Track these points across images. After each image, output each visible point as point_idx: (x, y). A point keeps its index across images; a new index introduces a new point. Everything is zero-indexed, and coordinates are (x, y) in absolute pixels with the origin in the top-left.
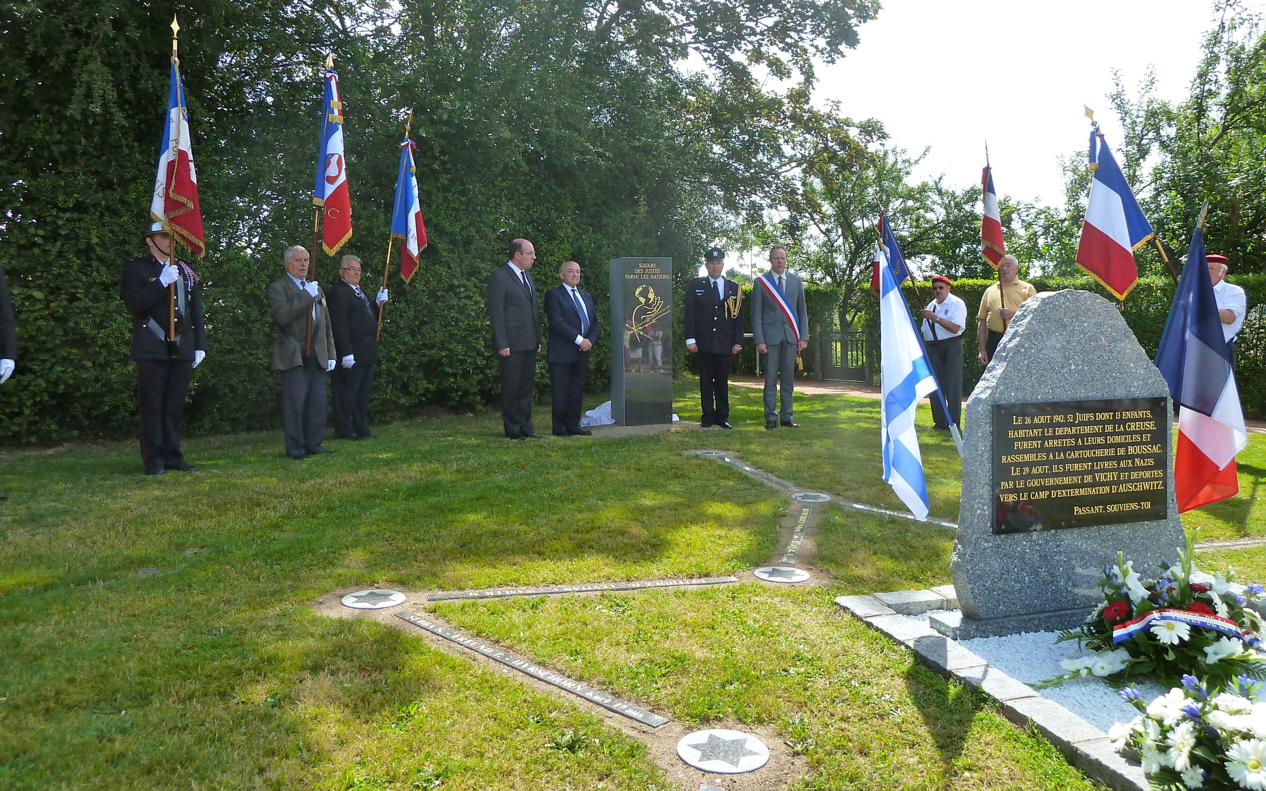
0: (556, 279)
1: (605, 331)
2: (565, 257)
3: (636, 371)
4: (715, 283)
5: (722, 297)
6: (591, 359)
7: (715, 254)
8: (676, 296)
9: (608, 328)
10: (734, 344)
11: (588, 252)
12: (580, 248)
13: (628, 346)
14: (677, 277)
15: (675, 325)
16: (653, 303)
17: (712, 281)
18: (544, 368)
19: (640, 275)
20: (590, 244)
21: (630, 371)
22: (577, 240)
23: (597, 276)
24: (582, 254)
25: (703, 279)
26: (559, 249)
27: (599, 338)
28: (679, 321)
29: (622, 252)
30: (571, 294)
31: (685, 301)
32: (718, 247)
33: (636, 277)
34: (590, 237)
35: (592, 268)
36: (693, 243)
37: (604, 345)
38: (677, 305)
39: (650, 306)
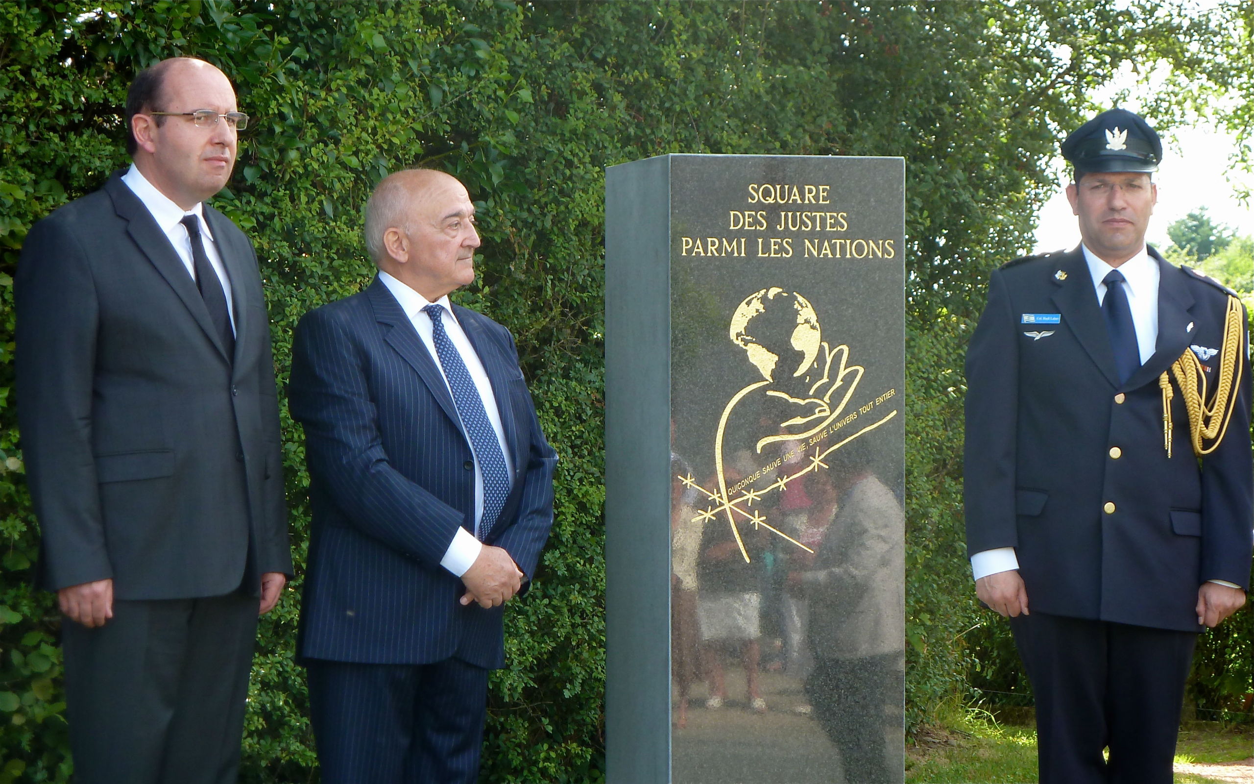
0: (346, 253)
1: (582, 507)
2: (390, 150)
3: (729, 704)
4: (1114, 282)
5: (1147, 349)
6: (512, 645)
7: (1116, 141)
8: (925, 340)
9: (596, 495)
10: (1203, 577)
11: (501, 123)
12: (462, 105)
13: (690, 582)
14: (930, 248)
15: (923, 484)
16: (815, 373)
17: (1099, 269)
18: (283, 685)
19: (752, 238)
20: (510, 87)
21: (699, 703)
22: (451, 64)
23: (543, 241)
24: (472, 136)
25: (1059, 260)
26: (363, 107)
27: (553, 543)
28: (940, 466)
29: (664, 129)
30: (423, 328)
31: (970, 370)
32: (1132, 107)
33: (737, 249)
34: (509, 54)
35: (520, 201)
36: (1008, 88)
37: (574, 576)
38: (929, 387)
39: (799, 388)
